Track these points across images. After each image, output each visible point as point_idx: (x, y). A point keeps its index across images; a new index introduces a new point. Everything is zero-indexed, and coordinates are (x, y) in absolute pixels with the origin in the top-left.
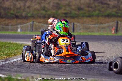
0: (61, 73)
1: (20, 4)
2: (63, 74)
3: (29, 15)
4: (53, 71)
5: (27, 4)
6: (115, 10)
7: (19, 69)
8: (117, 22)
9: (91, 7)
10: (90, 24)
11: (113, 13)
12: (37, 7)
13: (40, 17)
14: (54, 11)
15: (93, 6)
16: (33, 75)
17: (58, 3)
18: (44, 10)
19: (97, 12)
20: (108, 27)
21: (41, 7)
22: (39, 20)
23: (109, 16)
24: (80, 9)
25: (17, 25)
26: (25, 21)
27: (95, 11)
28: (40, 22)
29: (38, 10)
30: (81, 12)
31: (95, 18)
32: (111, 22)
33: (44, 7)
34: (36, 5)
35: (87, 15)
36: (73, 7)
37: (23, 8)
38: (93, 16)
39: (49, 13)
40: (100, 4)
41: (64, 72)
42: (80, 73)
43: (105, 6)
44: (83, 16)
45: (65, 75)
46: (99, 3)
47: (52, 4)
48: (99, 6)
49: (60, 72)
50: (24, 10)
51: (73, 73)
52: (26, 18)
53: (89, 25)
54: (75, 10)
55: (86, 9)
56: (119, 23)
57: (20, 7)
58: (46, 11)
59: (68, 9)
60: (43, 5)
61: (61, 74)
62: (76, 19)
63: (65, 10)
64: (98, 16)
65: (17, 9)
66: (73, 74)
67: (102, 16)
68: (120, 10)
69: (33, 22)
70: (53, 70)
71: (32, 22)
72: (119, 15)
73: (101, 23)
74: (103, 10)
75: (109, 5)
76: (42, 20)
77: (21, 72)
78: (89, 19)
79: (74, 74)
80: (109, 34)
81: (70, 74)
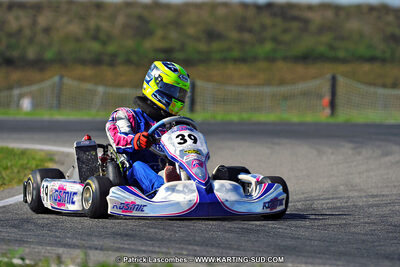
0: (153, 245)
1: (17, 18)
2: (157, 249)
3: (49, 55)
4: (125, 238)
5: (43, 20)
6: (326, 38)
7: (15, 233)
8: (334, 79)
9: (250, 31)
10: (248, 85)
11: (322, 49)
12: (75, 28)
13: (83, 62)
14: (130, 43)
15: (256, 26)
16: (61, 250)
17: (140, 18)
18: (95, 38)
19: (268, 46)
20: (306, 94)
21: (87, 30)
22: (79, 70)
23: (306, 58)
24: (212, 35)
25: (10, 88)
26: (34, 74)
27: (262, 41)
28: (82, 79)
29: (78, 40)
30: (216, 45)
31: (262, 65)
32: (314, 78)
33: (98, 29)
34: (70, 22)
35: (236, 54)
36: (191, 31)
37: (27, 32)
38: (255, 59)
39: (111, 48)
40: (278, 21)
41: (162, 240)
42: (213, 245)
43: (295, 25)
44: (224, 60)
45: (164, 250)
46: (274, 15)
47: (121, 20)
48: (274, 25)
49: (149, 242)
50: (31, 40)
51: (190, 244)
52: (40, 64)
53: (241, 89)
54: (197, 39)
55: (234, 35)
56: (341, 80)
57: (20, 31)
58: (104, 43)
59: (173, 35)
60: (92, 23)
61: (151, 248)
62: (201, 68)
63: (164, 38)
64: (271, 59)
65: (10, 35)
66: (190, 247)
67: (285, 59)
68: (342, 38)
69: (62, 77)
70: (127, 235)
71: (56, 79)
72: (341, 54)
73: (282, 82)
74: (287, 37)
75: (306, 22)
76: (89, 71)
77: (21, 242)
78: (244, 69)
79: (196, 248)
80: (309, 118)
81: (182, 248)
